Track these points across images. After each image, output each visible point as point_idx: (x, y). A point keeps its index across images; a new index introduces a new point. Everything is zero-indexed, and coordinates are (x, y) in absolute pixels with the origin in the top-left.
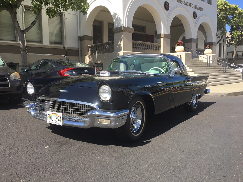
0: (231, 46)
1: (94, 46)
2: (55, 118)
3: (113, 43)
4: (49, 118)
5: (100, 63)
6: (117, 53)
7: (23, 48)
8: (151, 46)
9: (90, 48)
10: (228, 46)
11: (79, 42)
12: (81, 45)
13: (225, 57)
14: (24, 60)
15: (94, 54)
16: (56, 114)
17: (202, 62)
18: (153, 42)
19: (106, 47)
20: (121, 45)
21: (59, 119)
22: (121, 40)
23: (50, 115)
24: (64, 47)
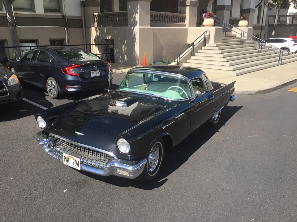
0: (273, 9)
1: (102, 15)
2: (72, 161)
3: (126, 15)
4: (65, 160)
5: (110, 39)
6: (131, 29)
7: (12, 22)
8: (174, 17)
9: (96, 17)
10: (270, 9)
11: (81, 8)
12: (84, 12)
13: (264, 24)
14: (14, 37)
15: (101, 26)
16: (73, 158)
17: (234, 37)
18: (176, 12)
19: (118, 19)
20: (136, 18)
21: (76, 163)
22: (136, 12)
23: (67, 158)
24: (63, 16)
